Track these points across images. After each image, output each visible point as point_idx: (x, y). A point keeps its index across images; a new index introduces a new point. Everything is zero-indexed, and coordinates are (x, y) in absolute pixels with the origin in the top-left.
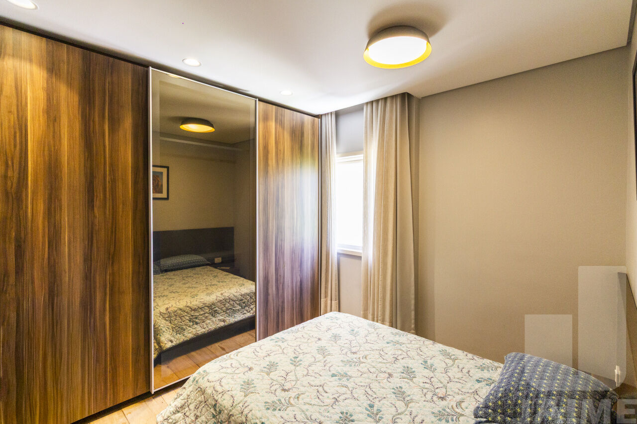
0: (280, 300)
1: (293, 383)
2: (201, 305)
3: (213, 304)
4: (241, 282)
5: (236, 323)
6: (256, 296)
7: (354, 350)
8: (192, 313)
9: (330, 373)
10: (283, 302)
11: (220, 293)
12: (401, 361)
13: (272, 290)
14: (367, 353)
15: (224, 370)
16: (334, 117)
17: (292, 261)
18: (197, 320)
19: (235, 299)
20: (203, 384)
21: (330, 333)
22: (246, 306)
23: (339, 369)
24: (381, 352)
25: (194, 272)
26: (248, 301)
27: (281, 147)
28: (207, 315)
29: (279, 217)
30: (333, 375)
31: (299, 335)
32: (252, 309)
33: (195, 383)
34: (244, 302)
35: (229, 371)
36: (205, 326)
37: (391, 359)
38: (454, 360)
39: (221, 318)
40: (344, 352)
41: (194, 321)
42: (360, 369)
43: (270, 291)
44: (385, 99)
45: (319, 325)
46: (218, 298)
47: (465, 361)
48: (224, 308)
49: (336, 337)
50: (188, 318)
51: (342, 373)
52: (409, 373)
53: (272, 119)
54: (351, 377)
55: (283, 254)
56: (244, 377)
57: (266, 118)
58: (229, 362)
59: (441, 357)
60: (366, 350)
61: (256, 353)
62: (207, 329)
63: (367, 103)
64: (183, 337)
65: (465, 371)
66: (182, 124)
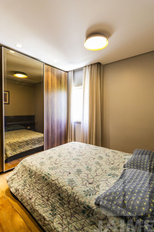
0: (53, 139)
1: (59, 162)
2: (22, 141)
3: (27, 141)
4: (38, 134)
5: (36, 148)
6: (44, 138)
7: (81, 152)
8: (19, 144)
9: (73, 159)
10: (54, 140)
11: (30, 137)
12: (98, 154)
13: (50, 135)
14: (85, 153)
15: (33, 159)
16: (72, 72)
17: (58, 125)
18: (21, 147)
19: (36, 139)
20: (25, 164)
21: (72, 148)
22: (40, 142)
23: (76, 158)
24: (91, 152)
25: (19, 131)
26: (41, 140)
27: (53, 82)
28: (25, 145)
29: (53, 108)
30: (74, 159)
31: (61, 148)
32: (42, 143)
33: (21, 164)
34: (39, 140)
35: (35, 159)
36: (24, 149)
37: (94, 154)
38: (116, 154)
39: (30, 146)
40: (77, 153)
41: (20, 147)
42: (83, 157)
43: (49, 135)
44: (92, 65)
45: (68, 145)
46: (29, 139)
47: (120, 154)
48: (32, 143)
49: (74, 149)
50: (18, 146)
51: (77, 158)
52: (101, 158)
53: (50, 72)
54: (80, 159)
55: (54, 122)
56: (41, 161)
57: (47, 71)
58: (34, 157)
59: (112, 153)
60: (85, 152)
61: (45, 154)
62: (25, 150)
63: (84, 67)
64: (16, 153)
65: (120, 156)
66: (14, 74)
